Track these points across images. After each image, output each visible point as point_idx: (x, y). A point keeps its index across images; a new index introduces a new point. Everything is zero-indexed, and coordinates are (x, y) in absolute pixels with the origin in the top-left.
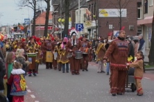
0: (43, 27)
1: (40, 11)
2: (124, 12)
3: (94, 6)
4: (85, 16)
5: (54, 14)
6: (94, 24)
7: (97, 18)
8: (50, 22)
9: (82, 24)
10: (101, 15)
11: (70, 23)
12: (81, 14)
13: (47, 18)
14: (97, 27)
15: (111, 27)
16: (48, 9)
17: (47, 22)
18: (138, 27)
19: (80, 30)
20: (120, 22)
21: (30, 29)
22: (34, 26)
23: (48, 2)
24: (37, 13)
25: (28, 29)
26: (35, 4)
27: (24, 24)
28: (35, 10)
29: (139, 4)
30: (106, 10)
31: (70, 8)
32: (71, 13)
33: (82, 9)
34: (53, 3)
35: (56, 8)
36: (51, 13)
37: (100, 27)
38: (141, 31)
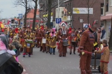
0: (32, 20)
1: (30, 9)
2: (91, 11)
3: (69, 6)
4: (63, 12)
5: (40, 11)
6: (69, 18)
7: (71, 14)
8: (37, 17)
9: (61, 19)
10: (74, 12)
11: (52, 17)
12: (60, 11)
13: (35, 14)
14: (71, 21)
15: (81, 21)
16: (36, 7)
17: (35, 16)
18: (101, 22)
19: (59, 23)
20: (88, 17)
21: (22, 22)
22: (26, 19)
23: (36, 2)
24: (28, 10)
25: (21, 22)
26: (26, 4)
27: (18, 18)
28: (26, 8)
29: (102, 5)
30: (78, 9)
31: (52, 7)
32: (52, 10)
33: (61, 8)
34: (40, 2)
35: (42, 6)
36: (38, 10)
37: (73, 21)
38: (103, 24)
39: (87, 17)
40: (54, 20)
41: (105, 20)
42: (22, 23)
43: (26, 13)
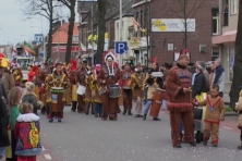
0: (65, 48)
1: (59, 23)
2: (192, 25)
3: (144, 16)
4: (131, 29)
5: (81, 27)
6: (144, 42)
7: (149, 33)
8: (75, 39)
9: (125, 43)
10: (154, 29)
11: (107, 40)
12: (124, 27)
13: (70, 33)
14: (148, 47)
15: (170, 47)
16: (72, 19)
17: (70, 39)
18: (214, 48)
19: (122, 52)
20: (185, 40)
21: (43, 51)
22: (50, 46)
23: (72, 8)
24: (55, 26)
25: (40, 51)
26: (51, 12)
27: (34, 43)
28: (51, 20)
29: (215, 11)
30: (163, 21)
31: (106, 17)
32: (108, 25)
33: (125, 19)
34: (80, 8)
35: (85, 16)
36: (76, 26)
37: (154, 47)
38: (217, 54)
39: (183, 39)
40: (111, 47)
41: (222, 45)
42: (42, 55)
43: (51, 32)
